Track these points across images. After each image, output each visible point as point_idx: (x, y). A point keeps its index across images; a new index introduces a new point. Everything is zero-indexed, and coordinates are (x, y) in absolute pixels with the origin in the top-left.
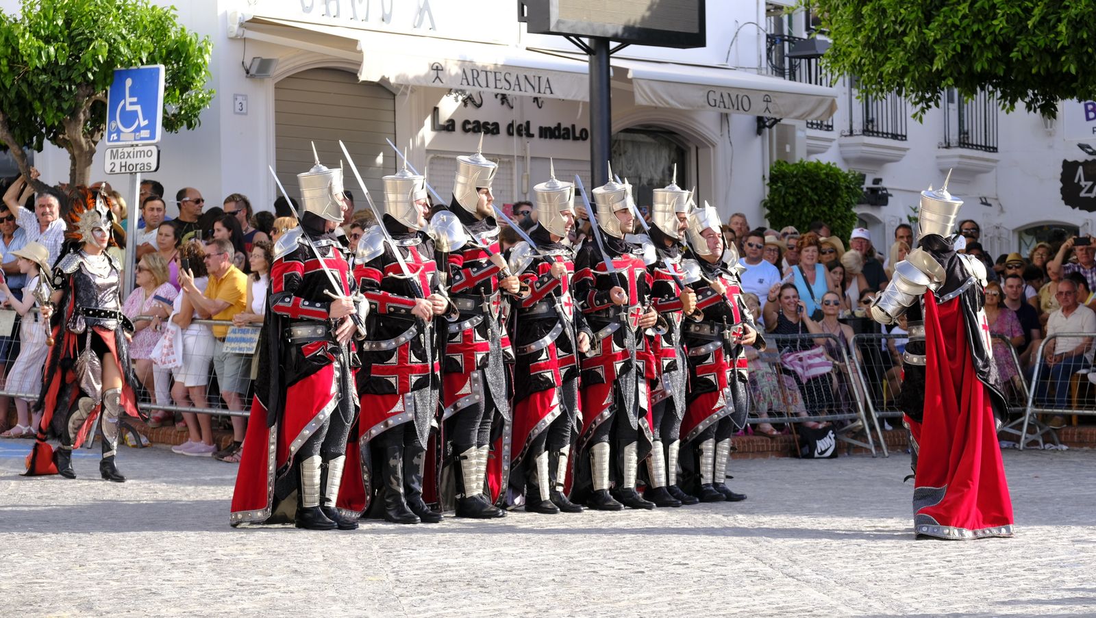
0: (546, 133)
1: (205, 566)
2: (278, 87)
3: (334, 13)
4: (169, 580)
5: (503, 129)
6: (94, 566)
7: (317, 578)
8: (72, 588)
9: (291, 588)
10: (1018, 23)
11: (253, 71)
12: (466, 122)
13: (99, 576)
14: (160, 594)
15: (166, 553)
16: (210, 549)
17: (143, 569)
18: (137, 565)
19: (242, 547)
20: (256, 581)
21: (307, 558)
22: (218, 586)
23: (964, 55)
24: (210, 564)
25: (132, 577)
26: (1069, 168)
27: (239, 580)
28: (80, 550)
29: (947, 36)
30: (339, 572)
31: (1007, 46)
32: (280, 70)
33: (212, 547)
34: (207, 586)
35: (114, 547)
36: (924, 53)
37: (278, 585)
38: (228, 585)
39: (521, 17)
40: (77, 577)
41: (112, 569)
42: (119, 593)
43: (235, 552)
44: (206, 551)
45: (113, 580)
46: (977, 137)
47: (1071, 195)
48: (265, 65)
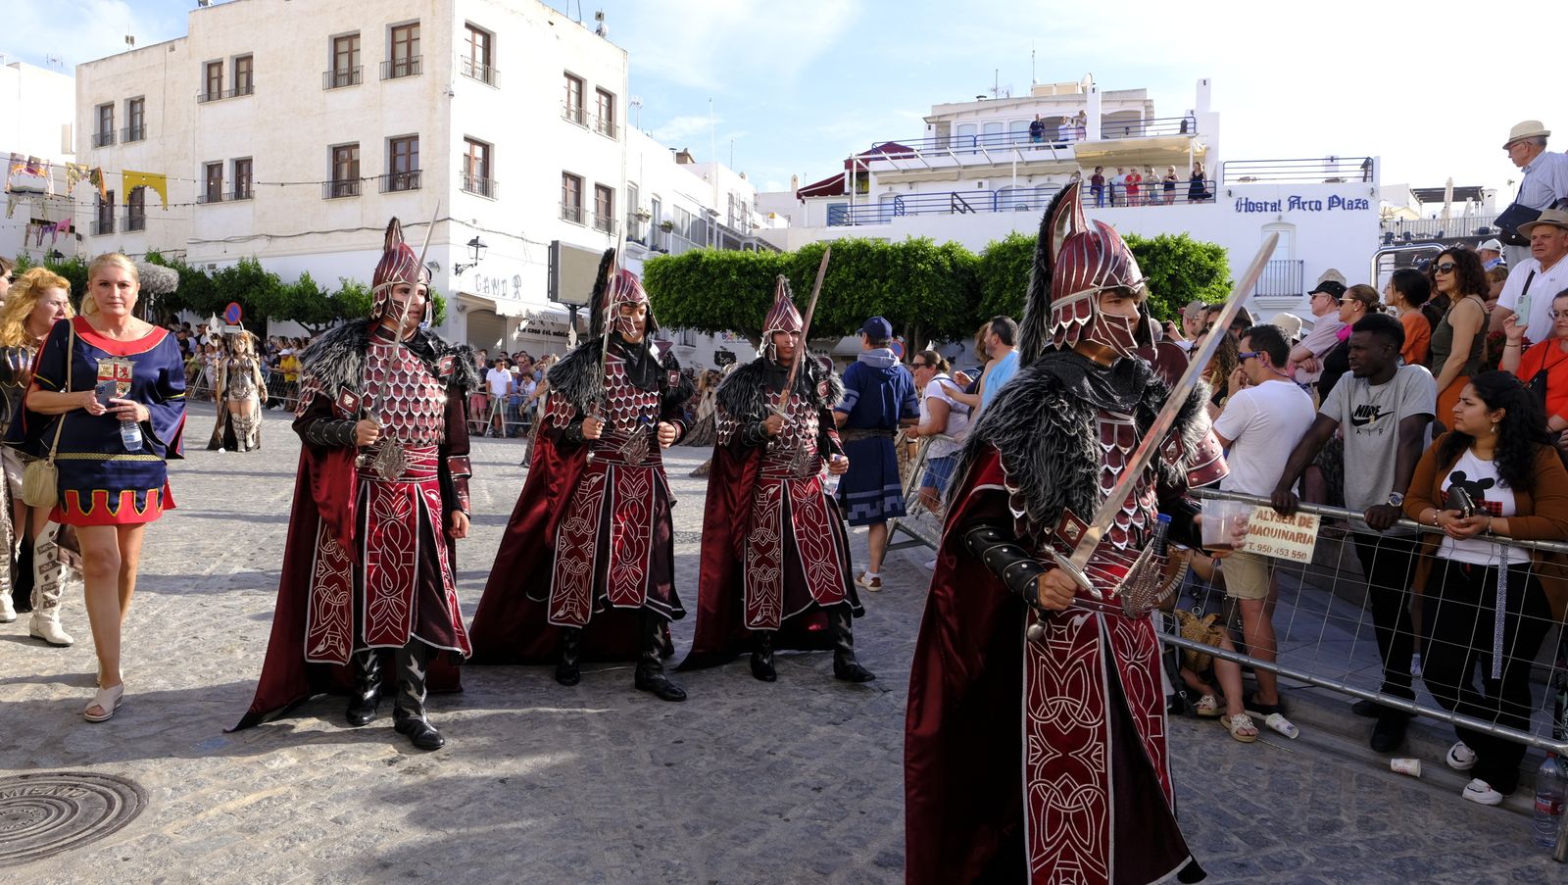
0: (555, 334)
2: (468, 315)
3: (487, 292)
5: (541, 332)
10: (703, 308)
11: (460, 309)
12: (530, 329)
23: (687, 317)
26: (717, 353)
29: (683, 309)
31: (700, 315)
32: (468, 310)
36: (675, 316)
39: (549, 297)
46: (690, 343)
47: (717, 362)
48: (464, 308)
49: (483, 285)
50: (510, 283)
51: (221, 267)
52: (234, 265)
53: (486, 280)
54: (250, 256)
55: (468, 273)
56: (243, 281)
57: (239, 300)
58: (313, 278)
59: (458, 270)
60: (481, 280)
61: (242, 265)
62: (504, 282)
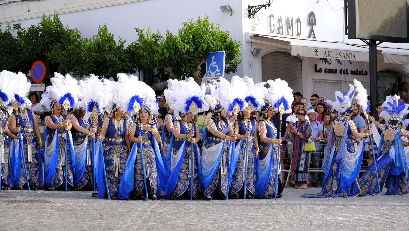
0: (353, 73)
1: (246, 219)
2: (263, 58)
3: (281, 33)
4: (234, 224)
5: (338, 71)
6: (209, 219)
7: (284, 224)
8: (203, 226)
9: (276, 227)
11: (254, 53)
12: (326, 69)
13: (211, 222)
14: (232, 229)
15: (232, 215)
16: (247, 214)
17: (225, 220)
18: (223, 219)
19: (257, 213)
20: (263, 224)
21: (280, 217)
22: (251, 226)
24: (247, 219)
25: (222, 223)
27: (258, 224)
28: (204, 214)
30: (291, 222)
32: (263, 53)
33: (247, 213)
34: (247, 226)
35: (215, 213)
37: (271, 226)
38: (254, 226)
39: (346, 34)
40: (204, 222)
41: (215, 220)
42: (218, 228)
43: (255, 215)
44: (245, 214)
45: (216, 224)
48: (258, 51)
49: (277, 26)
50: (304, 21)
51: (26, 26)
52: (37, 23)
53: (280, 20)
54: (52, 13)
55: (262, 14)
56: (47, 39)
57: (43, 58)
58: (110, 31)
59: (252, 12)
60: (274, 21)
61: (43, 23)
62: (298, 21)
